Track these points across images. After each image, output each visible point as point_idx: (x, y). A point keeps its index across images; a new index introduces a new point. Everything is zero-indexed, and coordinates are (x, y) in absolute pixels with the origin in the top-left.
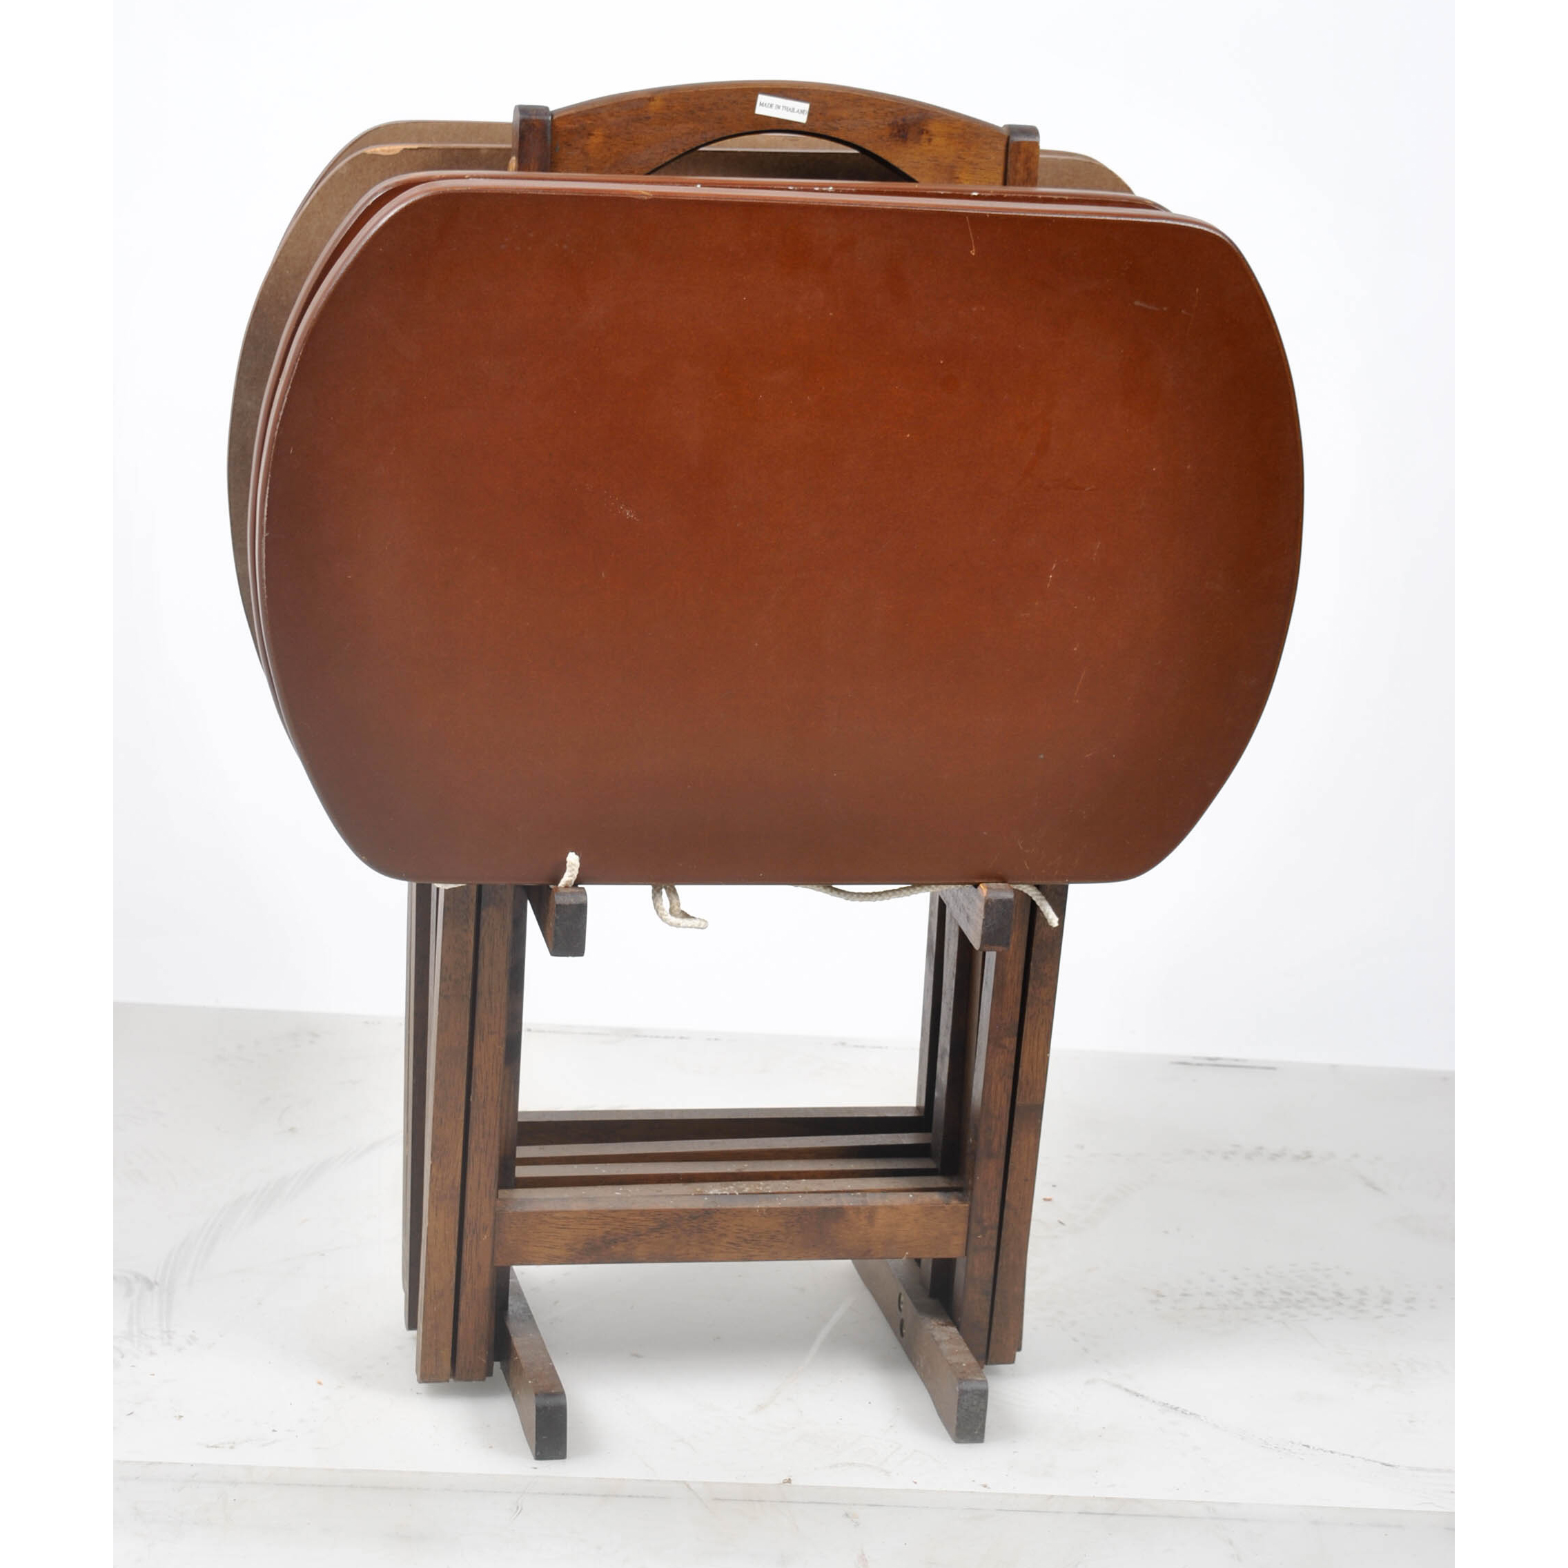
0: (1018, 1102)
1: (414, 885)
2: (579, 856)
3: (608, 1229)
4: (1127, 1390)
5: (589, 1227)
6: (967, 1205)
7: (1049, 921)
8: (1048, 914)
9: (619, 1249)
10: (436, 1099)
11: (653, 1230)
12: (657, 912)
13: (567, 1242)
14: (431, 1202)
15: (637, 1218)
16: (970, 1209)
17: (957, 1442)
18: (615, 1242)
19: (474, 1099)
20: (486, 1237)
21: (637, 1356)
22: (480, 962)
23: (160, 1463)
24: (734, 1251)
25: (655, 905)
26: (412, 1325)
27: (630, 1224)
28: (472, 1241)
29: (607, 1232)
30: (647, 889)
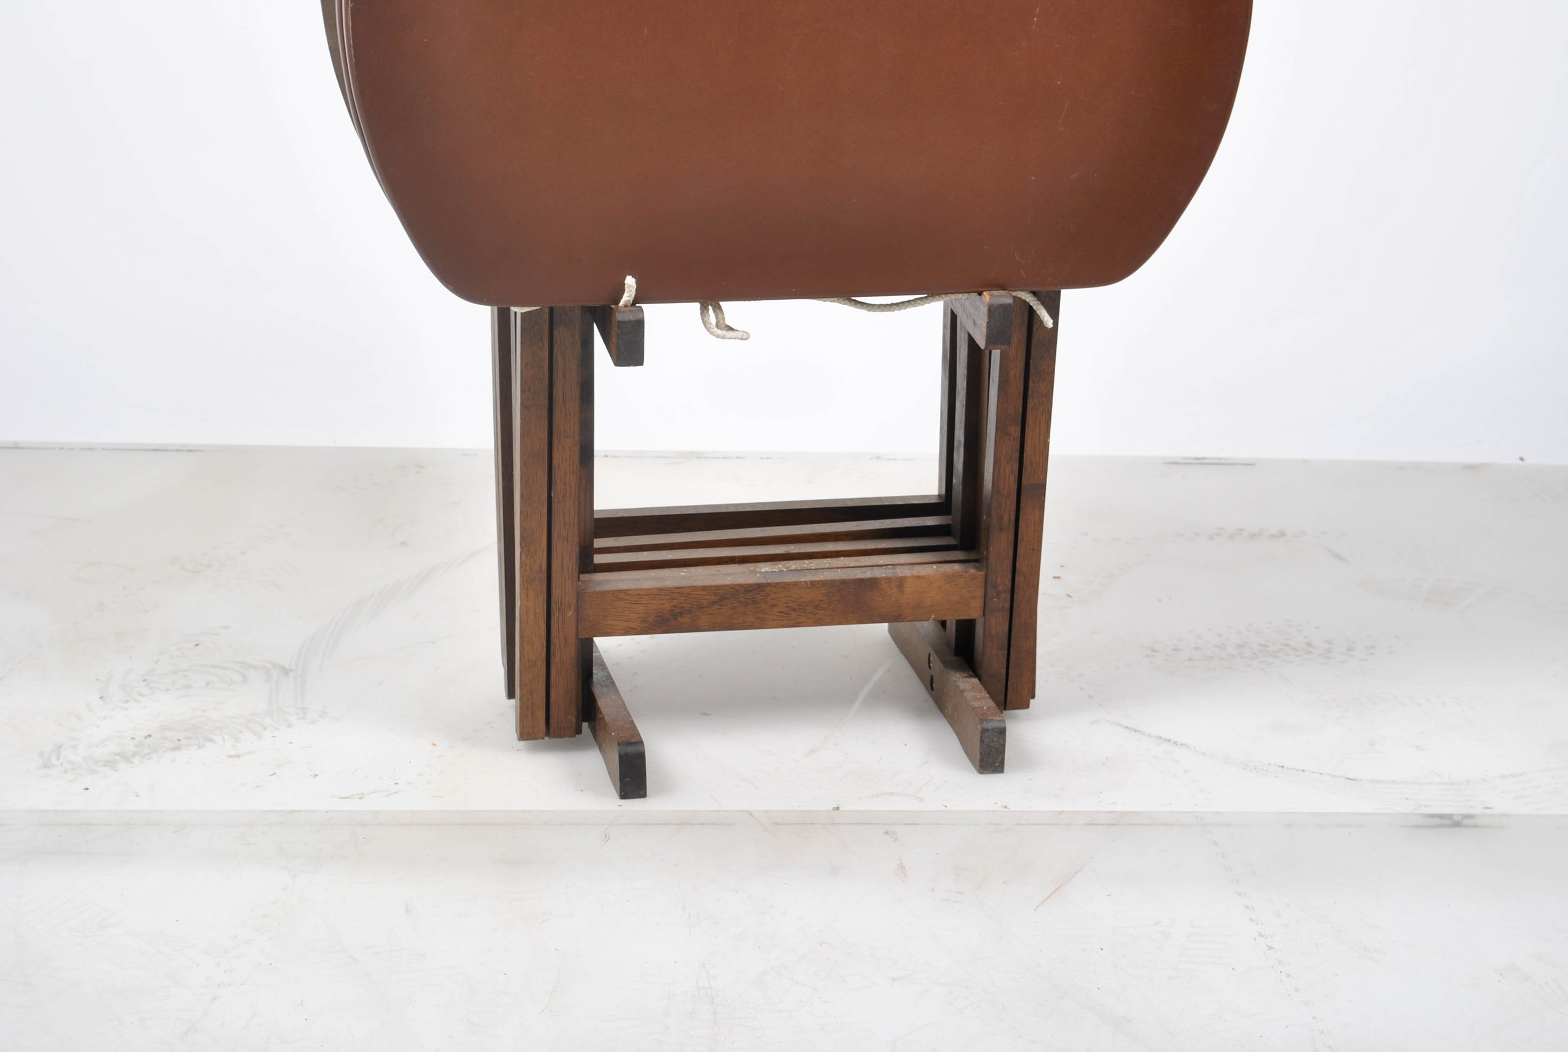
0: (1024, 482)
1: (496, 308)
2: (635, 279)
3: (675, 602)
4: (1126, 727)
5: (659, 602)
6: (983, 573)
7: (1044, 323)
8: (1044, 317)
9: (685, 620)
10: (522, 496)
11: (714, 603)
12: (705, 326)
13: (640, 615)
14: (522, 584)
15: (699, 593)
16: (986, 576)
17: (980, 773)
18: (681, 614)
19: (554, 494)
20: (570, 613)
21: (704, 714)
22: (555, 375)
23: (299, 811)
24: (783, 618)
25: (703, 320)
26: (511, 695)
27: (693, 598)
28: (558, 618)
29: (675, 606)
30: (696, 306)
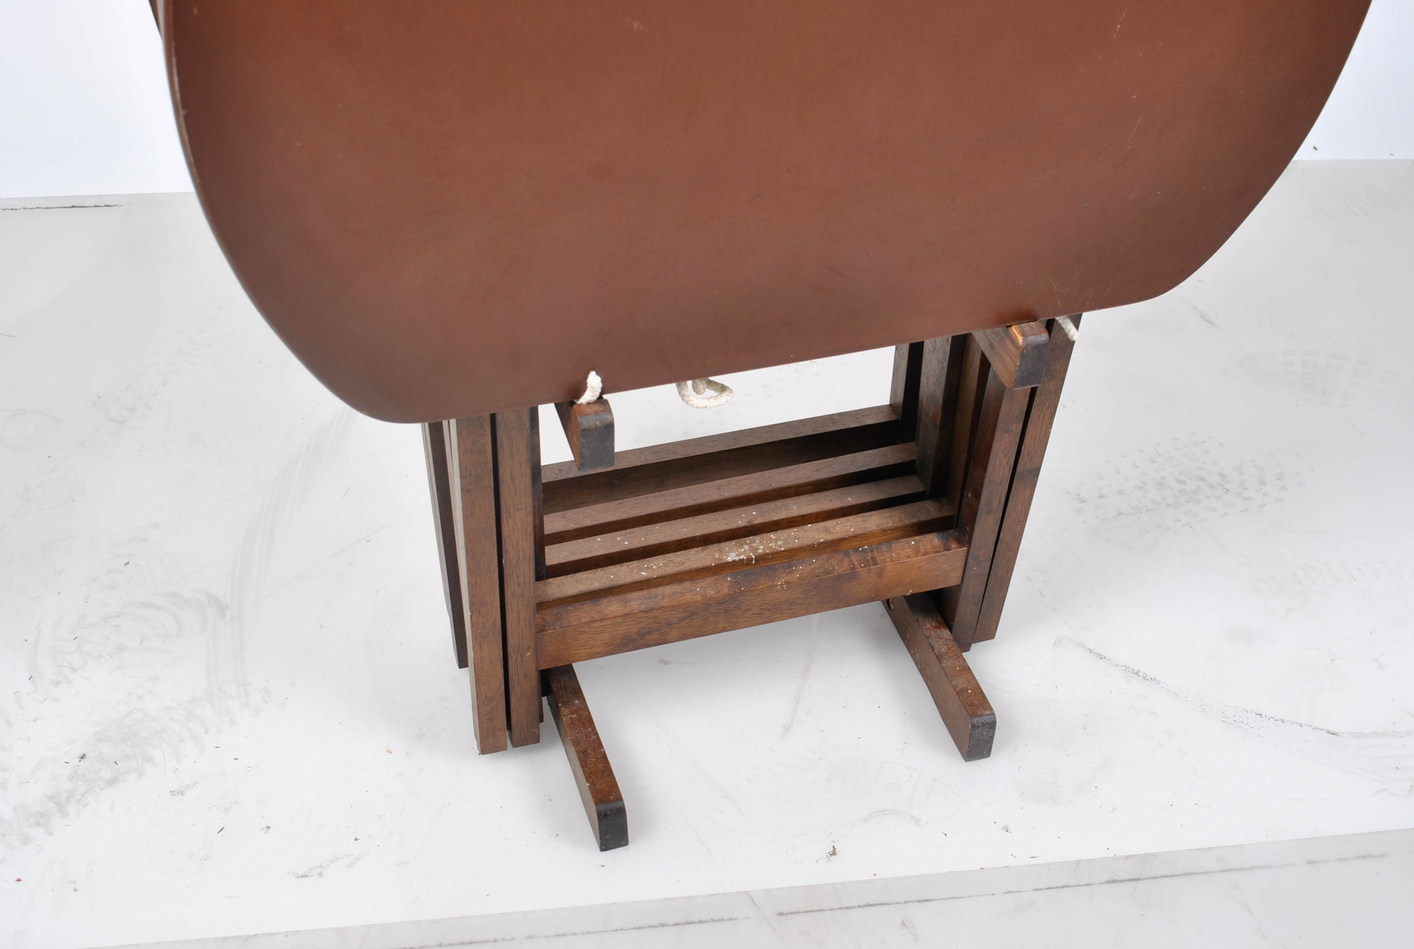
0: (1019, 469)
1: (427, 424)
2: (600, 376)
3: (642, 625)
4: (1091, 651)
5: (625, 627)
6: (965, 548)
7: (1069, 336)
8: (1069, 331)
9: (654, 636)
10: (469, 569)
11: (684, 619)
12: (683, 399)
13: (605, 641)
14: (475, 640)
15: (668, 613)
16: (968, 552)
17: (966, 761)
18: (649, 633)
19: (506, 561)
20: (529, 654)
22: (500, 457)
24: (757, 619)
25: (680, 393)
26: (462, 662)
27: (662, 618)
28: (516, 660)
29: (642, 628)
